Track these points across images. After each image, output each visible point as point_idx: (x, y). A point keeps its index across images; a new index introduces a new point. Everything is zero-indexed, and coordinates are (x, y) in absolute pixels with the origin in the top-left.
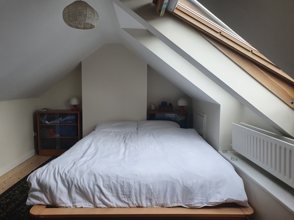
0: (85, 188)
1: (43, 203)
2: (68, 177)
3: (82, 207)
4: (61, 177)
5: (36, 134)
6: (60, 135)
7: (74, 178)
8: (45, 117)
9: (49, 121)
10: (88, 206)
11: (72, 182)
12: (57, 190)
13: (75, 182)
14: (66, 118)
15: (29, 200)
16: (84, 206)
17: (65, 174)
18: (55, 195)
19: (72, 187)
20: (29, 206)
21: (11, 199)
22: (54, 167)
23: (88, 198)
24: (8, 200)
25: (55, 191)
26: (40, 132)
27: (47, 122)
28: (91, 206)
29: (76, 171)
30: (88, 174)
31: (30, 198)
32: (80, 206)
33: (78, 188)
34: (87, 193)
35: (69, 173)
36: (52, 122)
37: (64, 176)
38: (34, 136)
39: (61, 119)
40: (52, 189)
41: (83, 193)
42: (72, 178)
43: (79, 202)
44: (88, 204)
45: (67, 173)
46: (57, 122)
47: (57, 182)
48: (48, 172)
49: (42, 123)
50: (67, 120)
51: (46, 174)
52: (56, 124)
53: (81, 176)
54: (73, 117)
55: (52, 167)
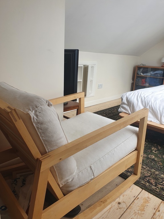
0: (156, 109)
1: (127, 112)
2: (146, 100)
3: (151, 121)
4: (141, 99)
5: (133, 81)
6: (149, 84)
7: (150, 101)
8: (141, 70)
9: (143, 74)
10: (155, 122)
11: (148, 104)
12: (137, 106)
13: (150, 104)
14: (156, 72)
15: (120, 108)
16: (152, 121)
17: (145, 98)
18: (135, 109)
19: (147, 106)
20: (119, 112)
21: (111, 112)
22: (138, 92)
23: (156, 116)
24: (110, 112)
25: (136, 106)
26: (136, 80)
27: (142, 74)
28: (158, 122)
29: (152, 97)
30: (160, 101)
31: (121, 108)
32: (150, 120)
33: (151, 108)
34: (157, 113)
35: (147, 97)
36: (145, 74)
37: (143, 99)
38: (131, 83)
39: (152, 72)
40: (134, 105)
41: (154, 112)
42: (149, 101)
43: (150, 117)
44: (156, 120)
45: (146, 97)
46: (149, 74)
47: (138, 101)
48: (134, 94)
49: (138, 74)
50: (156, 74)
51: (133, 96)
52: (147, 76)
53: (155, 101)
54: (161, 71)
55: (137, 92)
